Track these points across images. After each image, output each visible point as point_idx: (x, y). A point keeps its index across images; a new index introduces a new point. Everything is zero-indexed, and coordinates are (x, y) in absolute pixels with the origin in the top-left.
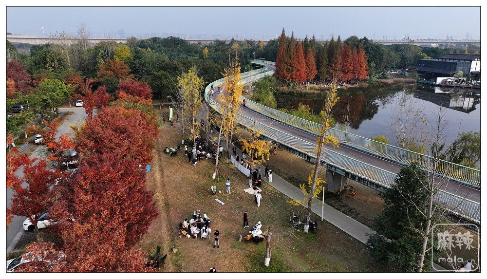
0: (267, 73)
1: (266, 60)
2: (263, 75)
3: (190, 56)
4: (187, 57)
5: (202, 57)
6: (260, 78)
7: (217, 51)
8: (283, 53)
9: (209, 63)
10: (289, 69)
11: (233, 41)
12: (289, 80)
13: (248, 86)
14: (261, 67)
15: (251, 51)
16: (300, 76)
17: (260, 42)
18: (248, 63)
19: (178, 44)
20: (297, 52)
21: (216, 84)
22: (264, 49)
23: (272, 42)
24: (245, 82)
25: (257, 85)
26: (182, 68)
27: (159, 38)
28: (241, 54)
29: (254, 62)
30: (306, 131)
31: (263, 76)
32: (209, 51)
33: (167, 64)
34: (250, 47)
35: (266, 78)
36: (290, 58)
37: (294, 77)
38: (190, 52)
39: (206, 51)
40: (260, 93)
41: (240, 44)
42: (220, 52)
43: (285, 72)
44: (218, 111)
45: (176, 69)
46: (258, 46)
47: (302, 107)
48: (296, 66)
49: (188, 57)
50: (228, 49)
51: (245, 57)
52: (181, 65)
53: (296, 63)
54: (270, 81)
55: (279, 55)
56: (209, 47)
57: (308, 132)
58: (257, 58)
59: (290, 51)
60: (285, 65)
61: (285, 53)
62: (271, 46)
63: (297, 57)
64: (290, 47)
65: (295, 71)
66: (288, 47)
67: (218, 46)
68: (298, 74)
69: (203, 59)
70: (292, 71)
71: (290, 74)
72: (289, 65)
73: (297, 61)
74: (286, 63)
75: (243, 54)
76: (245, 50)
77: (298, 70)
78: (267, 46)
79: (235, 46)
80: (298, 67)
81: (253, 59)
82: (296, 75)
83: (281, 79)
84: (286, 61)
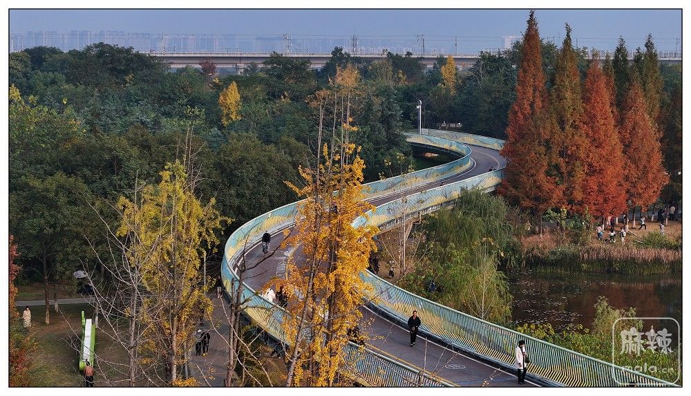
0: (470, 183)
1: (467, 129)
2: (454, 190)
3: (168, 115)
4: (156, 123)
5: (214, 118)
6: (441, 199)
7: (274, 95)
8: (532, 105)
9: (245, 144)
10: (557, 167)
11: (339, 59)
12: (557, 210)
13: (397, 233)
14: (447, 157)
15: (408, 97)
16: (601, 191)
17: (441, 61)
18: (394, 142)
19: (125, 72)
20: (586, 100)
21: (272, 221)
22: (459, 88)
23: (490, 63)
24: (384, 218)
25: (429, 227)
26: (135, 163)
27: (53, 51)
28: (369, 107)
29: (422, 137)
31: (456, 194)
32: (245, 99)
33: (79, 150)
34: (404, 83)
35: (467, 201)
36: (562, 122)
37: (579, 195)
38: (171, 100)
39: (233, 96)
40: (445, 259)
41: (366, 68)
42: (285, 101)
43: (541, 176)
44: (272, 332)
45: (113, 165)
46: (435, 78)
47: (612, 317)
48: (583, 155)
49: (164, 120)
50: (319, 89)
51: (386, 120)
52: (135, 151)
53: (585, 143)
54: (483, 212)
55: (515, 113)
56: (244, 83)
58: (432, 122)
59: (560, 98)
60: (542, 149)
61: (539, 103)
62: (486, 79)
63: (586, 119)
64: (558, 81)
65: (580, 174)
66: (552, 81)
67: (280, 77)
68: (593, 183)
69: (221, 127)
70: (570, 174)
71: (563, 187)
72: (555, 150)
73: (587, 135)
74: (547, 141)
75: (376, 107)
76: (384, 92)
77: (592, 171)
78: (469, 78)
79: (347, 79)
80: (594, 157)
81: (415, 126)
82: (584, 188)
83: (526, 203)
84: (546, 135)
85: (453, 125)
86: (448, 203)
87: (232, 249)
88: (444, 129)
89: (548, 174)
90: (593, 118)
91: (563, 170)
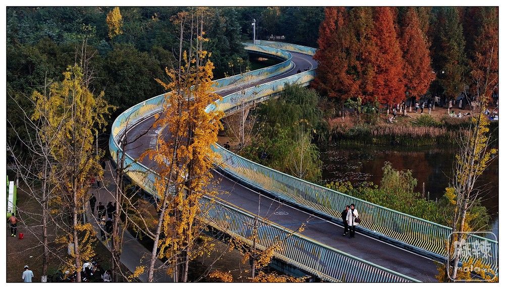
0: (291, 79)
1: (289, 40)
2: (280, 84)
3: (69, 30)
4: (60, 36)
5: (103, 33)
6: (270, 91)
8: (336, 22)
9: (126, 51)
10: (355, 68)
12: (355, 99)
13: (238, 116)
14: (274, 60)
15: (246, 17)
16: (386, 85)
18: (236, 50)
20: (376, 19)
21: (146, 109)
24: (228, 106)
25: (261, 112)
26: (44, 66)
28: (217, 24)
29: (255, 46)
30: (405, 247)
31: (281, 87)
32: (125, 19)
35: (289, 92)
36: (358, 35)
37: (370, 89)
38: (70, 20)
39: (116, 16)
40: (273, 135)
42: (155, 20)
43: (343, 74)
44: (147, 189)
45: (28, 68)
47: (394, 177)
48: (373, 60)
49: (65, 34)
50: (180, 11)
51: (229, 34)
52: (44, 57)
53: (376, 50)
54: (301, 101)
55: (324, 28)
57: (412, 249)
58: (263, 36)
59: (357, 18)
60: (344, 55)
61: (341, 21)
63: (375, 32)
65: (371, 73)
68: (381, 79)
69: (108, 40)
70: (364, 73)
71: (359, 82)
72: (354, 55)
73: (377, 44)
74: (347, 49)
75: (222, 24)
76: (228, 13)
77: (380, 71)
80: (381, 61)
81: (250, 38)
82: (374, 83)
83: (332, 94)
84: (346, 44)
85: (278, 37)
86: (275, 94)
87: (117, 129)
88: (272, 40)
89: (348, 72)
90: (380, 32)
91: (359, 70)
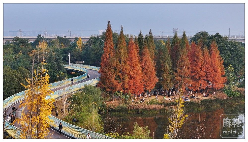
0: (88, 83)
1: (86, 64)
2: (82, 85)
6: (78, 89)
7: (16, 52)
8: (109, 55)
9: (5, 70)
10: (119, 76)
11: (40, 39)
12: (119, 92)
13: (62, 101)
14: (80, 73)
15: (65, 52)
16: (134, 85)
17: (77, 39)
18: (60, 68)
20: (129, 53)
21: (16, 98)
22: (83, 49)
23: (94, 40)
24: (57, 96)
25: (73, 99)
28: (51, 56)
29: (70, 66)
31: (83, 87)
32: (5, 54)
34: (63, 47)
35: (87, 89)
36: (120, 61)
37: (127, 86)
40: (79, 110)
41: (50, 42)
42: (20, 54)
43: (113, 80)
46: (75, 45)
47: (139, 129)
48: (128, 72)
50: (33, 49)
51: (57, 61)
53: (129, 68)
54: (92, 93)
55: (103, 58)
56: (5, 48)
58: (74, 61)
59: (119, 52)
60: (113, 70)
61: (112, 54)
62: (93, 46)
63: (129, 59)
64: (118, 46)
65: (127, 79)
66: (117, 46)
67: (18, 45)
68: (132, 82)
70: (123, 79)
71: (121, 84)
72: (118, 70)
73: (129, 65)
74: (115, 67)
75: (53, 56)
76: (56, 50)
77: (131, 78)
78: (87, 45)
79: (43, 46)
80: (132, 73)
81: (67, 62)
82: (128, 84)
83: (108, 90)
84: (114, 65)
85: (81, 62)
86: (80, 90)
88: (78, 63)
89: (115, 79)
90: (131, 59)
91: (121, 77)
